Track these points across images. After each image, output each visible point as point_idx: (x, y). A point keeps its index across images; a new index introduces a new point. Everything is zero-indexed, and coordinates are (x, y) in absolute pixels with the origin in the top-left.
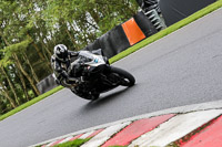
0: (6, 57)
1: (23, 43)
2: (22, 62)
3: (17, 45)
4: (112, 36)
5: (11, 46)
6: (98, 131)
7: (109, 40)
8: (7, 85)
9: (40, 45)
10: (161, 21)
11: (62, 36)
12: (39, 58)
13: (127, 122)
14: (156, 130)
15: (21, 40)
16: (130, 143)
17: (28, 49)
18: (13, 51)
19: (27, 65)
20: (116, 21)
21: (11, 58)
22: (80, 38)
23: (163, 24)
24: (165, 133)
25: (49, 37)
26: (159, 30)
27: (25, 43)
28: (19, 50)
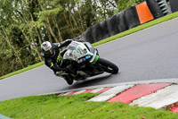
0: (40, 20)
1: (55, 10)
2: (52, 26)
3: (50, 11)
4: (127, 14)
5: (45, 12)
7: (124, 17)
8: (38, 42)
9: (68, 13)
10: (167, 7)
11: (86, 9)
12: (66, 24)
13: (131, 84)
14: (154, 95)
15: (53, 7)
16: (132, 101)
17: (58, 15)
18: (46, 16)
19: (56, 29)
20: (132, 3)
21: (44, 21)
22: (100, 13)
23: (169, 10)
25: (76, 9)
26: (165, 14)
28: (50, 16)
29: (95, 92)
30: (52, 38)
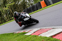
0: (7, 7)
1: (12, 4)
2: (11, 9)
5: (9, 4)
6: (31, 30)
7: (36, 6)
9: (17, 5)
11: (23, 3)
12: (16, 8)
13: (39, 29)
15: (12, 3)
16: (39, 35)
17: (13, 5)
18: (9, 6)
20: (39, 1)
21: (8, 8)
22: (28, 4)
23: (52, 3)
24: (49, 33)
25: (20, 3)
27: (13, 4)
28: (11, 6)
29: (26, 32)
30: (12, 13)
